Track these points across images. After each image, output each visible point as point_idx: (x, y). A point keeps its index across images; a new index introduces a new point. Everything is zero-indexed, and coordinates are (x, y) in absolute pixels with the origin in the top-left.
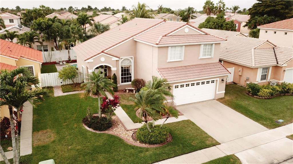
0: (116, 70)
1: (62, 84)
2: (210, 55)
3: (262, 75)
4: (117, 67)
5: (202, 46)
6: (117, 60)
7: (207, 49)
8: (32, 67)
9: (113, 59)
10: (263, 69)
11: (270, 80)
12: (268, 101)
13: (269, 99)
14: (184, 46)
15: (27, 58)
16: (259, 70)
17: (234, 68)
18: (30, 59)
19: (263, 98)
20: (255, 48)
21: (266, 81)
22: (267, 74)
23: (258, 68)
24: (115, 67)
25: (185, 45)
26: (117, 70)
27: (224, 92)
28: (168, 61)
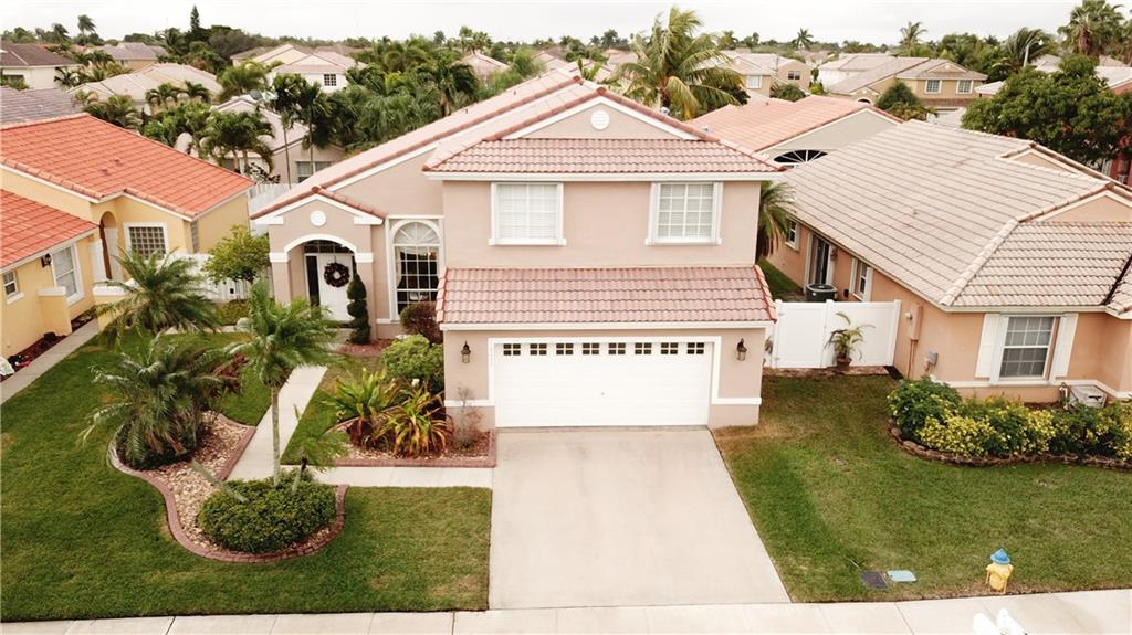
0: (371, 261)
1: (234, 296)
2: (707, 230)
3: (1006, 350)
4: (372, 250)
5: (655, 190)
6: (372, 226)
7: (686, 207)
8: (161, 229)
9: (357, 221)
10: (1012, 319)
11: (1068, 383)
12: (959, 473)
13: (970, 465)
14: (561, 187)
15: (145, 199)
16: (988, 322)
17: (897, 302)
18: (154, 203)
19: (939, 459)
20: (1025, 216)
21: (1044, 383)
22: (1048, 347)
23: (984, 313)
24: (367, 252)
25: (565, 183)
26: (376, 265)
27: (759, 401)
28: (492, 242)
